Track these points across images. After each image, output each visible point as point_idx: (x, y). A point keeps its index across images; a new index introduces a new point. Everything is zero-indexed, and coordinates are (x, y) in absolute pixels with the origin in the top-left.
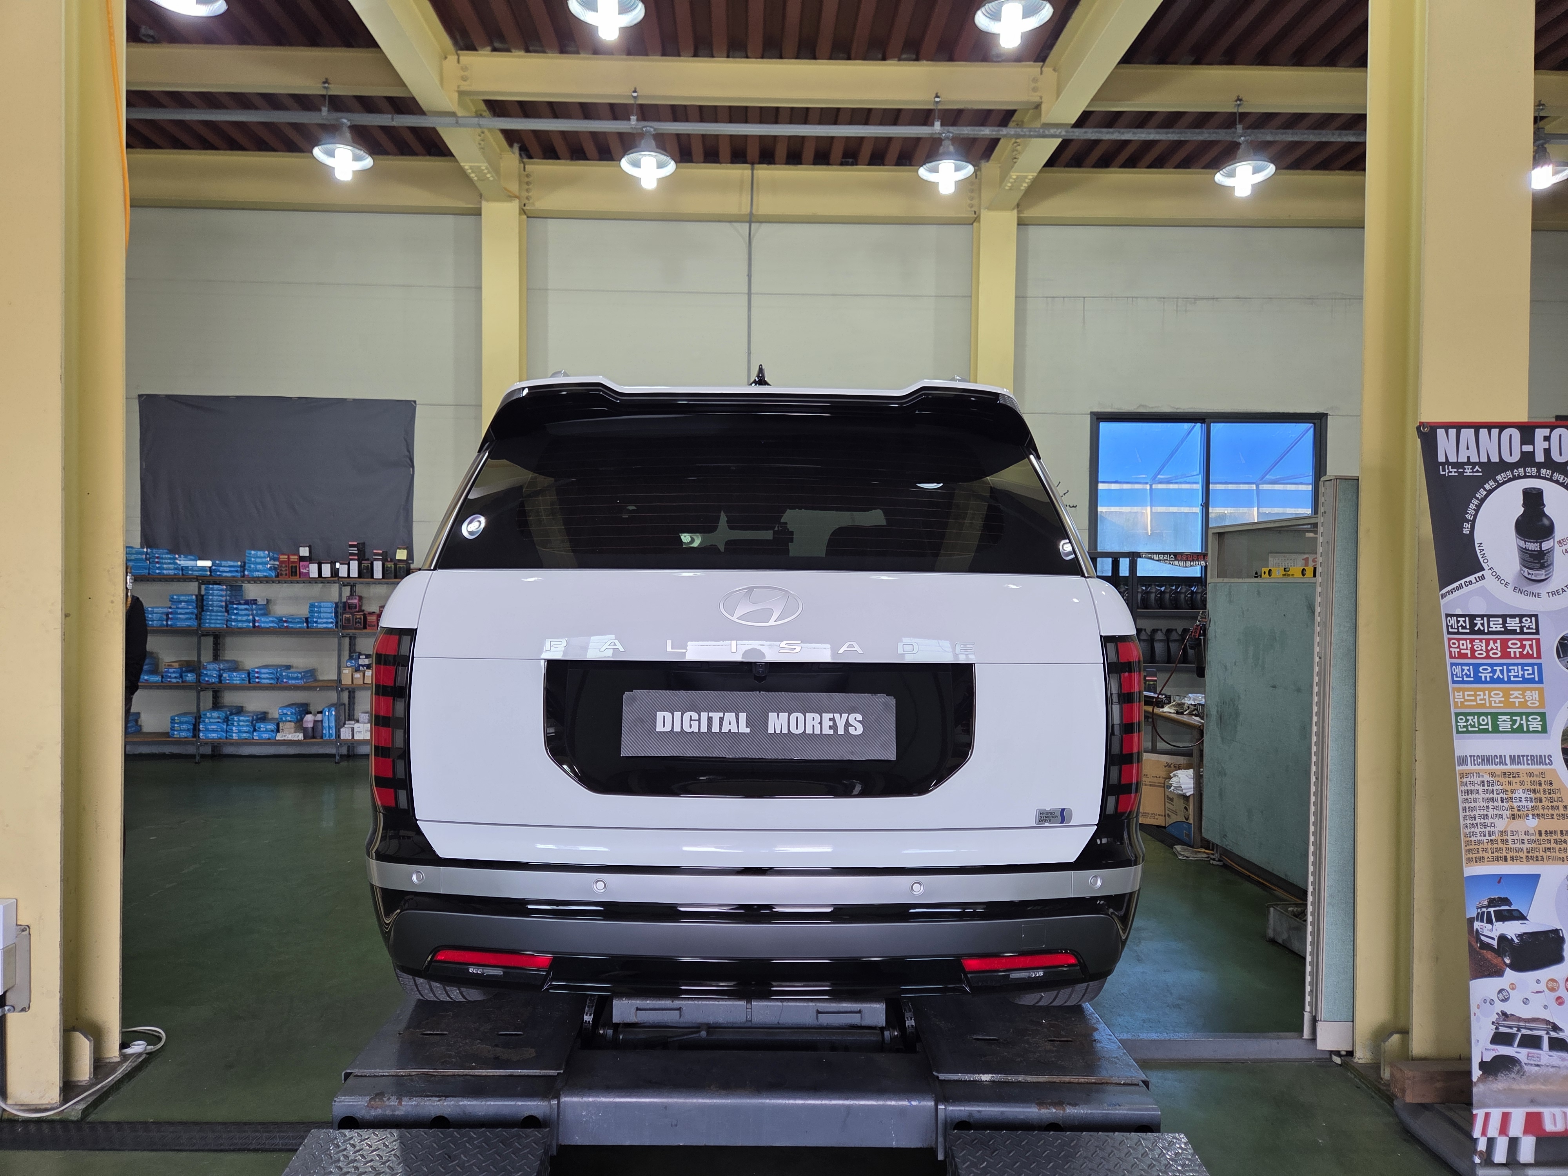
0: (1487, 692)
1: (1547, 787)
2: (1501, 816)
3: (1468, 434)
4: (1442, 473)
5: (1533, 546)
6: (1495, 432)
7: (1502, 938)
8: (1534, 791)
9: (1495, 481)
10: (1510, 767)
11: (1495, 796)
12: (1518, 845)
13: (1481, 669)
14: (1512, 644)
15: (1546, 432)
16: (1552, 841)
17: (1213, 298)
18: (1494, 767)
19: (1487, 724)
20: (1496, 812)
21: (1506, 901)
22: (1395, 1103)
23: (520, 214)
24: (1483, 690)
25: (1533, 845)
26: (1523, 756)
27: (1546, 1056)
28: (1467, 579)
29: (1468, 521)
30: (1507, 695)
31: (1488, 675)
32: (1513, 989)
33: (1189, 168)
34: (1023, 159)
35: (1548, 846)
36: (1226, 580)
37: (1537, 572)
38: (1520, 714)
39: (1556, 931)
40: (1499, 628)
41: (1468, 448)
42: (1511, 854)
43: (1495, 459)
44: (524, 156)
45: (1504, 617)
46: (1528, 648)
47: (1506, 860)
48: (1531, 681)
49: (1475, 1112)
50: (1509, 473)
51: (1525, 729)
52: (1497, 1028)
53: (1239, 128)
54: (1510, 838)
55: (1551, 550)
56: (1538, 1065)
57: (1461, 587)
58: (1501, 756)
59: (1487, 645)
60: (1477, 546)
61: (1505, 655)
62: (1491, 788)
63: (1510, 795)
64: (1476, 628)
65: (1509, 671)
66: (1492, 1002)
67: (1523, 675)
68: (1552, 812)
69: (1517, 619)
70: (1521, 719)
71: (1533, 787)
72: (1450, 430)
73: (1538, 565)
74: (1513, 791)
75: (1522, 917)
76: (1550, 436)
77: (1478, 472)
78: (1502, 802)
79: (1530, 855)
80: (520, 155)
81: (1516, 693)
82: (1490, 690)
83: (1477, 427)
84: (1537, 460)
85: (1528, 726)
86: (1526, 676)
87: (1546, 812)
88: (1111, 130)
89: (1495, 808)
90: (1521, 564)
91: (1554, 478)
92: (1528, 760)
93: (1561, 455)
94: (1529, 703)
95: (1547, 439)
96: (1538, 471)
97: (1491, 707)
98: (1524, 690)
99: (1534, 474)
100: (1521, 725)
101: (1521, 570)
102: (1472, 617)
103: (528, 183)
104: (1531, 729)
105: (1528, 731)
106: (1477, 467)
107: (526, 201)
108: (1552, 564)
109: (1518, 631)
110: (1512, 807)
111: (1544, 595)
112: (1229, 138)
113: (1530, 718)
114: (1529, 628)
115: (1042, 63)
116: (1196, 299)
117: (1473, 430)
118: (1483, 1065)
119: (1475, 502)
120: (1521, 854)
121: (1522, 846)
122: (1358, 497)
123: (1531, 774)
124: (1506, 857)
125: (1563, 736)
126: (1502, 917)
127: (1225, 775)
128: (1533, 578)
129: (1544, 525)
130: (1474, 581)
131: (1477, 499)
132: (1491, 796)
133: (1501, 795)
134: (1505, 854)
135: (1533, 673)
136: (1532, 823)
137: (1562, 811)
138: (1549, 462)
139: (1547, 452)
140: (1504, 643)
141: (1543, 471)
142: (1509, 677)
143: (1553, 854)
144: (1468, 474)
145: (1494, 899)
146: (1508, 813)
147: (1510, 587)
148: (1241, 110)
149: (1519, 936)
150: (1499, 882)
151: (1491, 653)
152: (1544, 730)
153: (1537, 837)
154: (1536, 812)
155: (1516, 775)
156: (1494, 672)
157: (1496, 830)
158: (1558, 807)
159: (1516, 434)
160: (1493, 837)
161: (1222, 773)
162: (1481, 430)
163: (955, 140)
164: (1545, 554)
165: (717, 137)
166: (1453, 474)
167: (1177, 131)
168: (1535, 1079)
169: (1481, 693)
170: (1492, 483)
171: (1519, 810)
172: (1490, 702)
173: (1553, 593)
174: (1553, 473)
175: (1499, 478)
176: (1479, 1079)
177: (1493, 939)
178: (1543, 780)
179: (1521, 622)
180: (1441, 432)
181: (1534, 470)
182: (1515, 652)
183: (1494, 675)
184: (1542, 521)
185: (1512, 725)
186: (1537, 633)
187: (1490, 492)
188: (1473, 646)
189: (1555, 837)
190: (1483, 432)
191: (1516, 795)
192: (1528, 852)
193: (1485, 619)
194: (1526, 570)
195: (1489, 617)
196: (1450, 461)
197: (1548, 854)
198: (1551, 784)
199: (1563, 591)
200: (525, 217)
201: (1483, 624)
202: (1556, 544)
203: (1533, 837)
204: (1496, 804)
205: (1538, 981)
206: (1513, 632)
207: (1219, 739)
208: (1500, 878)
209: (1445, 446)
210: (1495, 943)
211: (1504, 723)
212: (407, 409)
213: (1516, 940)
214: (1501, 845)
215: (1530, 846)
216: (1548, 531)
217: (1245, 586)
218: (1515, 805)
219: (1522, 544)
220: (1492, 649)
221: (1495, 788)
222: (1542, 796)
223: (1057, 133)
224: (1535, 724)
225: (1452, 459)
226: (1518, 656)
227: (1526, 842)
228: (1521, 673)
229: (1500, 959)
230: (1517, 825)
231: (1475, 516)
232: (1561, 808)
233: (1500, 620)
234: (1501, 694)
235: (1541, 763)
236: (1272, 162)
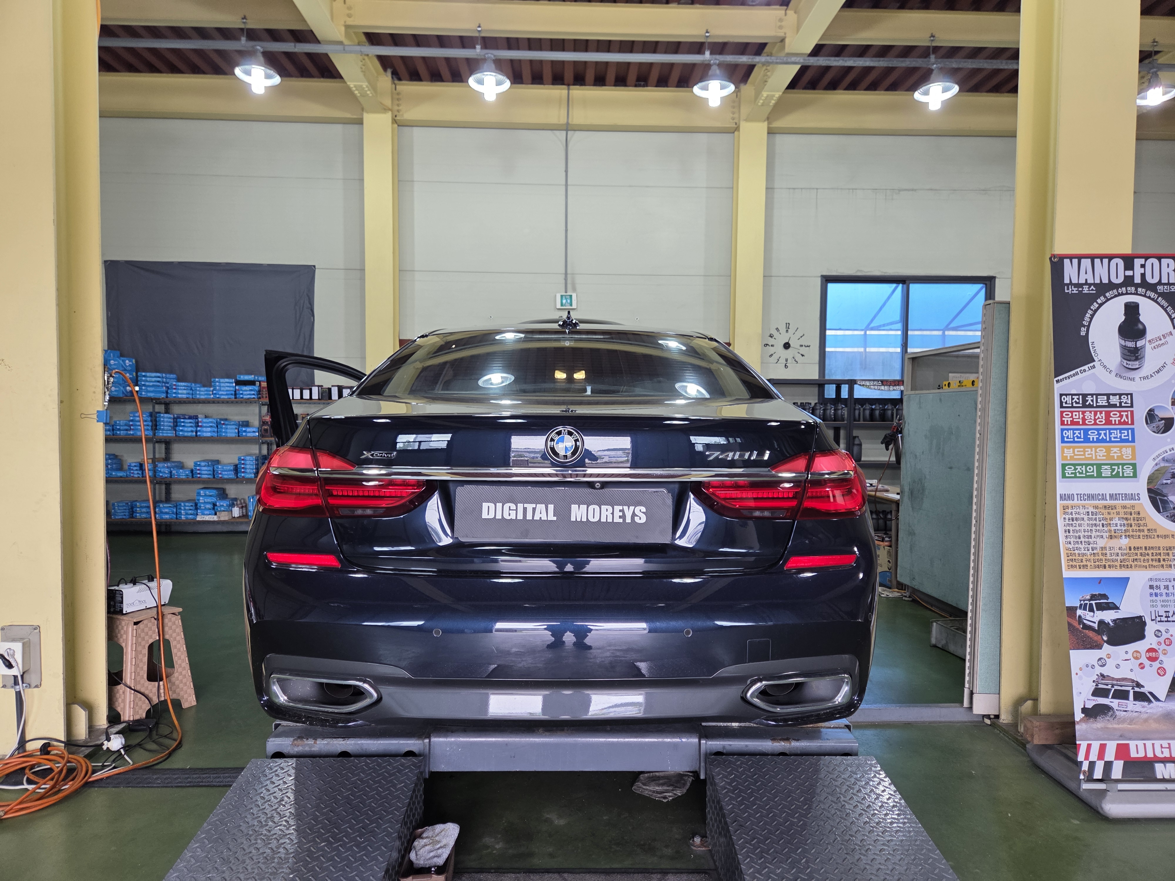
0: (1094, 449)
1: (1136, 516)
2: (1102, 537)
3: (1086, 263)
4: (1066, 291)
5: (1131, 344)
6: (1106, 261)
7: (1101, 622)
8: (1127, 519)
9: (1105, 297)
10: (1109, 502)
11: (1098, 522)
12: (1114, 557)
13: (1089, 433)
14: (1114, 414)
15: (1142, 261)
16: (1139, 554)
17: (912, 190)
18: (1097, 502)
19: (1093, 471)
20: (1098, 534)
21: (1105, 596)
22: (1027, 746)
23: (393, 123)
24: (1091, 448)
25: (1125, 557)
26: (1119, 494)
27: (1131, 704)
28: (1082, 368)
29: (1084, 326)
30: (1108, 451)
31: (1095, 437)
32: (1109, 658)
33: (896, 90)
34: (770, 81)
35: (1135, 557)
36: (917, 392)
37: (1133, 363)
38: (1118, 465)
39: (1140, 617)
40: (1105, 403)
41: (1086, 273)
42: (1109, 563)
43: (1105, 281)
44: (395, 78)
45: (1108, 395)
46: (1124, 417)
47: (1105, 567)
48: (1127, 441)
49: (1078, 742)
50: (1115, 291)
51: (1121, 475)
52: (1097, 685)
53: (932, 57)
54: (1108, 552)
55: (1143, 347)
56: (1126, 711)
57: (1077, 374)
58: (1103, 494)
59: (1095, 415)
60: (1090, 344)
61: (1108, 422)
62: (1094, 517)
63: (1109, 522)
64: (1087, 404)
65: (1110, 434)
66: (1093, 667)
67: (1121, 436)
68: (1139, 534)
69: (1118, 396)
70: (1119, 468)
71: (1126, 516)
72: (1074, 260)
73: (1134, 358)
74: (1111, 519)
75: (1117, 608)
76: (1145, 265)
77: (1093, 290)
78: (1103, 526)
79: (1122, 564)
80: (392, 78)
81: (1115, 450)
82: (1096, 448)
83: (1092, 258)
84: (1136, 282)
85: (1123, 473)
86: (1123, 437)
87: (1135, 533)
88: (837, 58)
89: (1098, 531)
90: (1122, 357)
91: (1147, 295)
92: (1122, 497)
93: (1153, 278)
94: (1124, 457)
95: (1143, 266)
96: (1136, 290)
97: (1096, 459)
98: (1121, 448)
99: (1133, 291)
100: (1118, 472)
101: (1121, 361)
102: (1085, 396)
103: (398, 100)
104: (1125, 475)
105: (1123, 477)
106: (1092, 287)
107: (397, 113)
108: (1144, 357)
109: (1118, 405)
110: (1110, 531)
111: (1137, 379)
112: (924, 66)
113: (1125, 467)
114: (1126, 403)
115: (785, 7)
116: (900, 190)
117: (1090, 260)
118: (1084, 710)
119: (1090, 312)
120: (1116, 563)
121: (1117, 558)
122: (1009, 316)
123: (1124, 507)
124: (1105, 565)
125: (1148, 479)
126: (1101, 607)
127: (914, 534)
128: (1130, 367)
129: (1139, 330)
130: (1087, 369)
131: (1092, 310)
132: (1095, 522)
133: (1102, 522)
134: (1104, 563)
135: (1128, 435)
136: (1124, 542)
137: (1146, 533)
138: (1144, 283)
139: (1143, 276)
140: (1108, 414)
141: (1140, 290)
142: (1110, 438)
143: (1139, 563)
144: (1086, 292)
145: (1095, 595)
146: (1108, 534)
147: (1113, 374)
148: (934, 44)
149: (1114, 620)
150: (1100, 583)
151: (1097, 421)
152: (1135, 476)
153: (1128, 551)
154: (1127, 534)
155: (1114, 507)
156: (1099, 434)
157: (1098, 546)
158: (1143, 531)
159: (1121, 263)
160: (1095, 551)
161: (912, 533)
162: (1096, 260)
163: (720, 65)
164: (1139, 350)
165: (541, 62)
166: (1075, 292)
167: (885, 59)
168: (1124, 721)
169: (1089, 450)
170: (1102, 298)
171: (1115, 532)
172: (1096, 456)
173: (1144, 378)
174: (1146, 291)
175: (1107, 294)
176: (1081, 720)
177: (1095, 623)
178: (1133, 511)
179: (1120, 398)
180: (1067, 262)
181: (1133, 289)
182: (1115, 421)
183: (1100, 436)
184: (1137, 325)
185: (1112, 472)
186: (1132, 406)
187: (1101, 305)
188: (1084, 416)
189: (1141, 551)
190: (1097, 261)
191: (1114, 522)
192: (1121, 562)
193: (1094, 396)
194: (1125, 361)
195: (1097, 395)
196: (1073, 282)
197: (1136, 563)
198: (1139, 513)
199: (1152, 376)
200: (396, 125)
201: (1092, 401)
202: (1147, 343)
203: (1125, 552)
204: (1098, 528)
205: (1127, 652)
206: (1115, 406)
207: (911, 509)
208: (1100, 580)
209: (1070, 272)
210: (1096, 626)
211: (1106, 471)
212: (309, 271)
213: (1111, 624)
214: (1101, 557)
215: (1123, 557)
216: (1141, 333)
217: (931, 396)
218: (1113, 528)
219: (1123, 342)
220: (1099, 418)
221: (1097, 517)
222: (1132, 522)
223: (797, 61)
224: (1129, 471)
225: (1075, 281)
226: (1117, 423)
227: (1120, 555)
228: (1119, 435)
229: (1100, 637)
230: (1114, 543)
231: (1090, 322)
232: (1146, 531)
233: (1105, 397)
234: (1104, 450)
235: (1132, 499)
236: (957, 83)
